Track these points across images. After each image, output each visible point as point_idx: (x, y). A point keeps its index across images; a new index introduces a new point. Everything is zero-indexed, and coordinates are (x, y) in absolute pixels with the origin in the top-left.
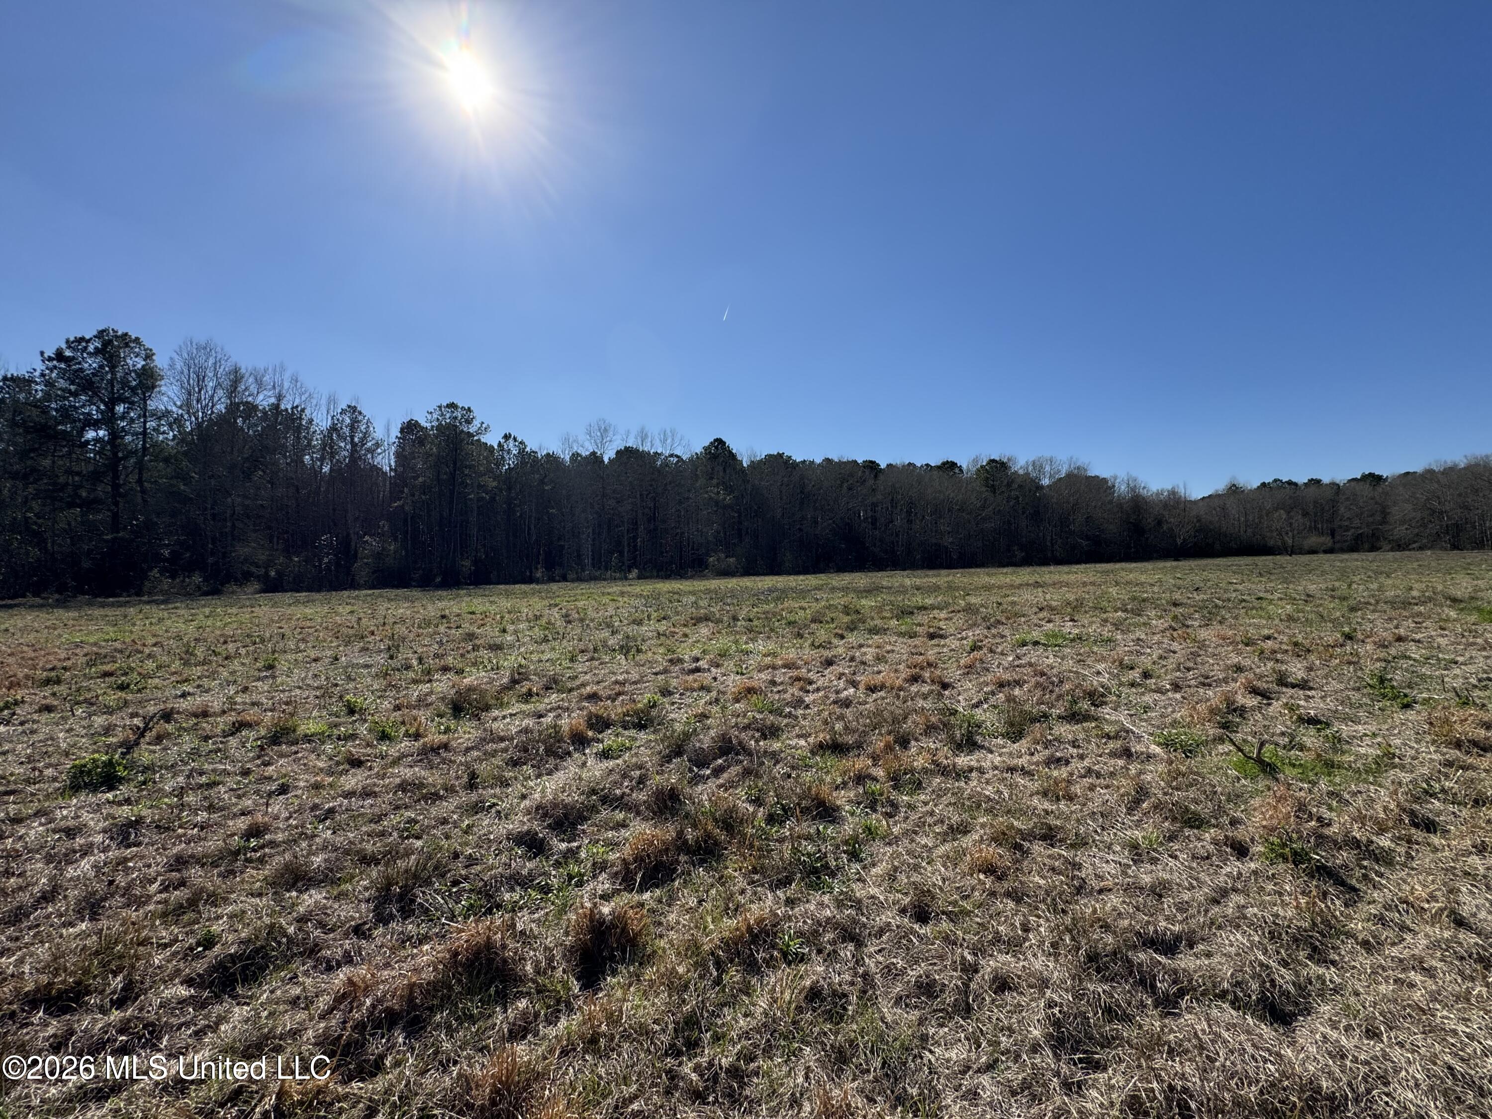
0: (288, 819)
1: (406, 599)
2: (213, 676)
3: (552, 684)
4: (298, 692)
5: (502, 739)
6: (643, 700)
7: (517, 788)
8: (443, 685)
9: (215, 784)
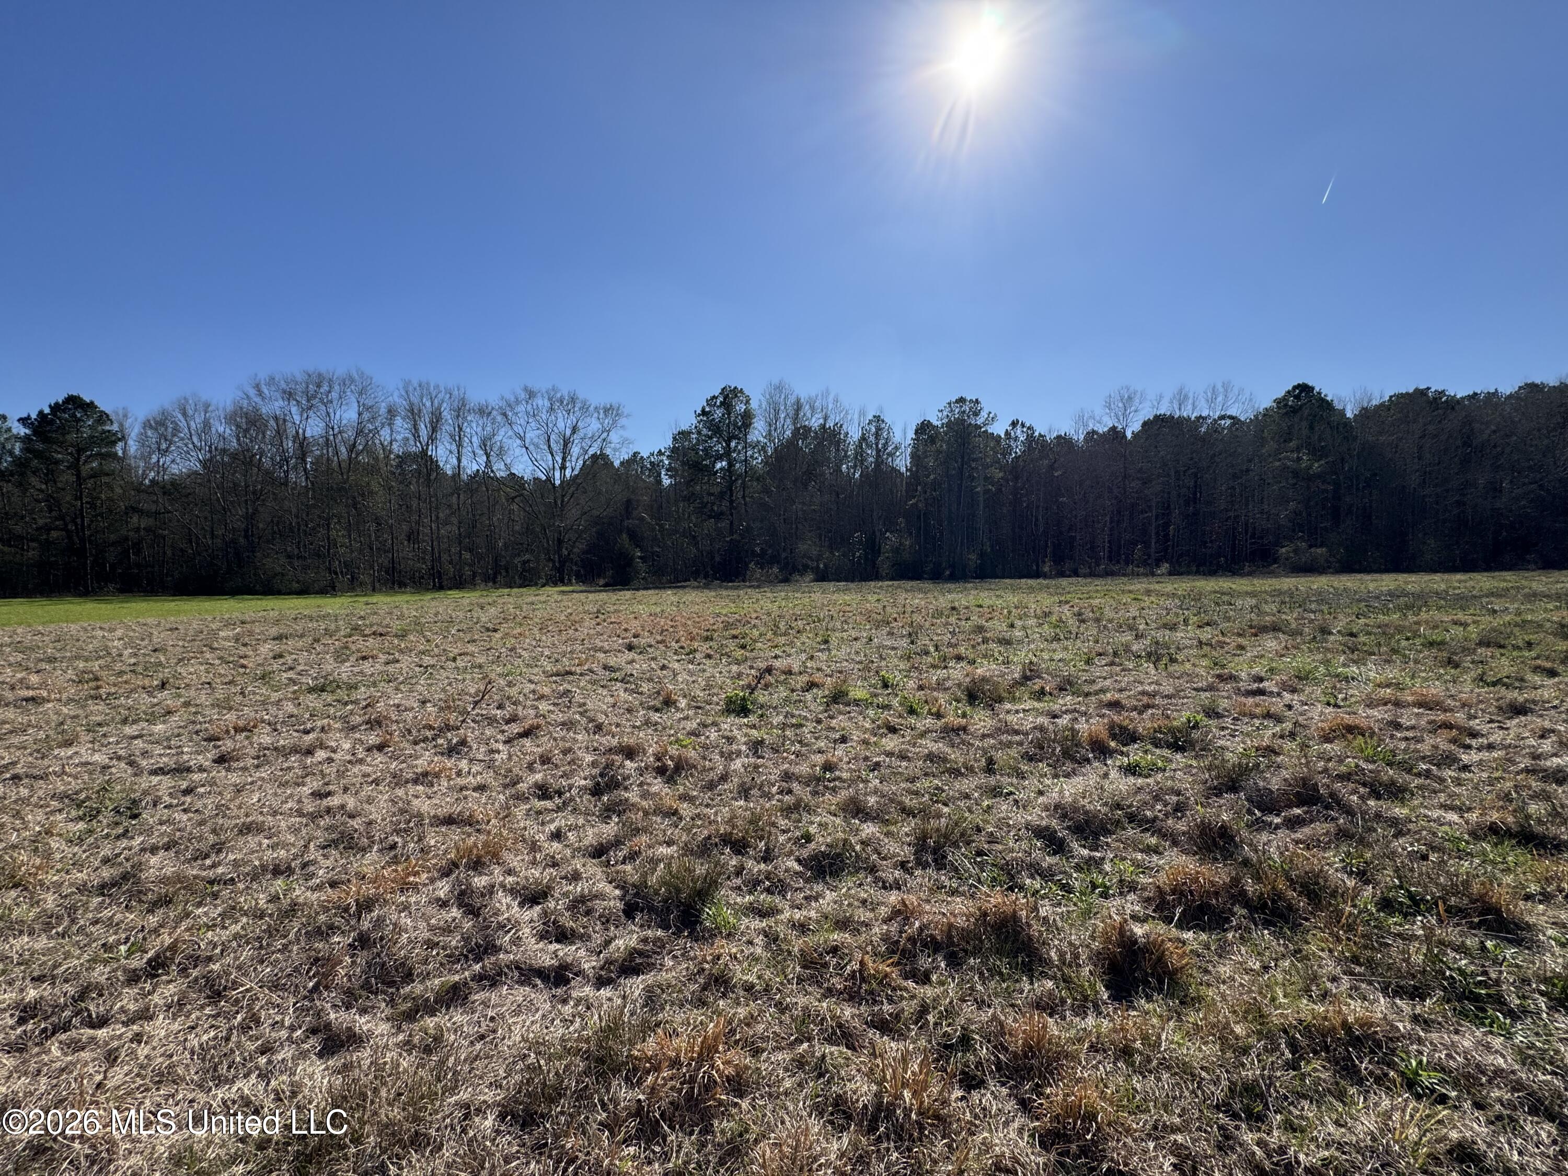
0: (849, 763)
1: (920, 590)
2: (791, 644)
3: (1066, 685)
4: (845, 664)
5: (1017, 732)
6: (1181, 718)
7: (1032, 783)
8: (957, 673)
9: (801, 726)
